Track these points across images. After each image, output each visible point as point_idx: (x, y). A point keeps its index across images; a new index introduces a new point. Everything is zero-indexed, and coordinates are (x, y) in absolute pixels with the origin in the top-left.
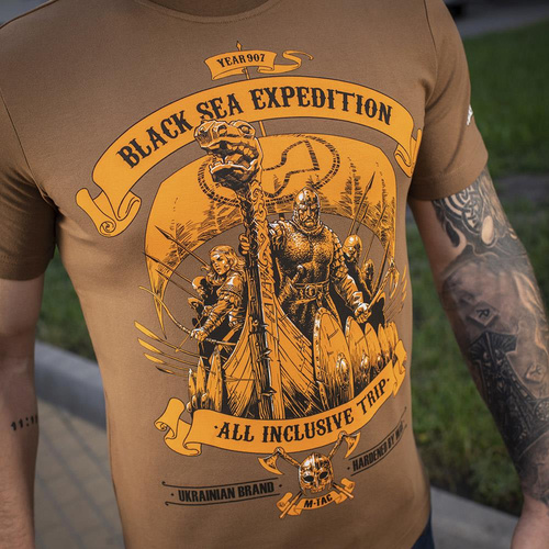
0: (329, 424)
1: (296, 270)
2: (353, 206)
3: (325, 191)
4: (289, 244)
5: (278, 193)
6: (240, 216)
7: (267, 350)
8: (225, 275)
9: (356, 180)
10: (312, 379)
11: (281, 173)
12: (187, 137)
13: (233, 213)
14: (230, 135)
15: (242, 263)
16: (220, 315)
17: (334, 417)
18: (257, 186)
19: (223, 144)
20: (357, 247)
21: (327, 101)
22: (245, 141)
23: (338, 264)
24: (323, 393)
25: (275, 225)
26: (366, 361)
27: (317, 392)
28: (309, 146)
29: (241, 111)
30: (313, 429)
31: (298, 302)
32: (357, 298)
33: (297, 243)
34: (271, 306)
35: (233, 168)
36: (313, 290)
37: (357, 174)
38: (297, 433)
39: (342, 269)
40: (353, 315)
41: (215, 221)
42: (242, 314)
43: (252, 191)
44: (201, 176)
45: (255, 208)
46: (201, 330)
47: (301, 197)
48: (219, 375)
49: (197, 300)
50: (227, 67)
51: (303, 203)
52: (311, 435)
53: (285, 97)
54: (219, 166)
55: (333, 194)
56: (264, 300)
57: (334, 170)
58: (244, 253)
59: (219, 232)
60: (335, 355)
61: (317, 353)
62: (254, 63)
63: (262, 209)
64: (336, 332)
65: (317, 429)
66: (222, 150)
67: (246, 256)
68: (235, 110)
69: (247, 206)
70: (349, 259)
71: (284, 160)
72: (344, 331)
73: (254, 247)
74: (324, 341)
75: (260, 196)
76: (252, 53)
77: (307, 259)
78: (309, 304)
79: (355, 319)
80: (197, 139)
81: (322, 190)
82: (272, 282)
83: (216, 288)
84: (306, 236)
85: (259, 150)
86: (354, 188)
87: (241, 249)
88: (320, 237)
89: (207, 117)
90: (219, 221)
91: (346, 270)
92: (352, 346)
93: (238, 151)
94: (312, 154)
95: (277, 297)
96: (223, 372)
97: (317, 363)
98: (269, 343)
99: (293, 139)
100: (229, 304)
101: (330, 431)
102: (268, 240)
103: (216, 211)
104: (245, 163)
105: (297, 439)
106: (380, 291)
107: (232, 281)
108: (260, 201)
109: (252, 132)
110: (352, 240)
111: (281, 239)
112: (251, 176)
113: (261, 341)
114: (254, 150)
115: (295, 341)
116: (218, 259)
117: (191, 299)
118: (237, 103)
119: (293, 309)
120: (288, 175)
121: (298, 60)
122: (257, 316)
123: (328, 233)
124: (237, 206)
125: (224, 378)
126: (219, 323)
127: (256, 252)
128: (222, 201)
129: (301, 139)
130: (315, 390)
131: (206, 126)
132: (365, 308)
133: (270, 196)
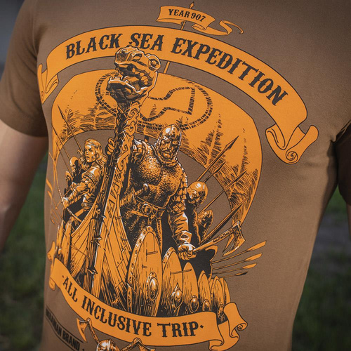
0: (128, 325)
1: (142, 187)
2: (209, 157)
3: (189, 134)
4: (144, 163)
5: (152, 119)
6: (114, 123)
7: (99, 236)
8: (90, 164)
9: (218, 135)
10: (124, 280)
11: (160, 106)
12: (112, 52)
13: (109, 119)
14: (141, 63)
15: (104, 160)
16: (79, 194)
17: (134, 321)
18: (136, 106)
19: (131, 67)
20: (202, 194)
21: (231, 66)
22: (148, 70)
23: (178, 199)
24: (130, 296)
25: (139, 143)
26: (178, 294)
27: (125, 293)
28: (193, 93)
29: (160, 49)
30: (115, 320)
31: (134, 212)
32: (186, 237)
33: (151, 166)
34: (113, 204)
35: (126, 86)
36: (149, 209)
37: (221, 130)
38: (103, 315)
39: (180, 205)
40: (176, 248)
41: (94, 119)
42: (92, 200)
43: (131, 108)
44: (101, 81)
45: (128, 123)
46: (67, 199)
47: (167, 130)
48: (68, 240)
49: (70, 175)
50: (173, 16)
51: (168, 136)
52: (112, 323)
53: (200, 51)
54: (117, 80)
55: (195, 139)
56: (110, 197)
57: (203, 120)
58: (108, 153)
59: (95, 128)
60: (148, 270)
61: (133, 261)
62: (194, 20)
63: (133, 126)
64: (155, 252)
65: (118, 322)
66: (127, 71)
67: (109, 157)
68: (157, 47)
69: (122, 118)
70: (191, 200)
71: (168, 96)
72: (163, 256)
73: (117, 152)
74: (142, 254)
75: (136, 115)
76: (197, 13)
77: (154, 181)
78: (142, 218)
79: (177, 252)
80: (116, 56)
81: (186, 132)
82: (121, 186)
83: (83, 171)
84: (160, 163)
85: (154, 82)
86: (214, 141)
87: (107, 149)
88: (172, 170)
89: (134, 44)
90: (98, 120)
91: (184, 208)
92: (167, 273)
93: (137, 76)
94: (192, 100)
95: (120, 199)
96: (71, 238)
97: (131, 269)
98: (102, 232)
99: (184, 83)
100: (87, 188)
101: (128, 331)
102: (129, 152)
103: (97, 112)
104: (137, 86)
105: (102, 320)
106: (211, 242)
107: (94, 171)
108: (134, 119)
109: (158, 67)
110: (199, 186)
111: (140, 156)
112: (136, 98)
113: (98, 227)
114: (150, 80)
115: (120, 241)
116: (90, 150)
117: (68, 173)
118: (161, 43)
119: (128, 215)
120: (165, 109)
121: (230, 30)
122: (101, 207)
123: (180, 170)
124: (115, 115)
125: (71, 244)
126: (76, 200)
127: (117, 156)
128: (105, 106)
129: (190, 85)
130: (124, 289)
131: (128, 50)
132: (190, 249)
133: (144, 119)
